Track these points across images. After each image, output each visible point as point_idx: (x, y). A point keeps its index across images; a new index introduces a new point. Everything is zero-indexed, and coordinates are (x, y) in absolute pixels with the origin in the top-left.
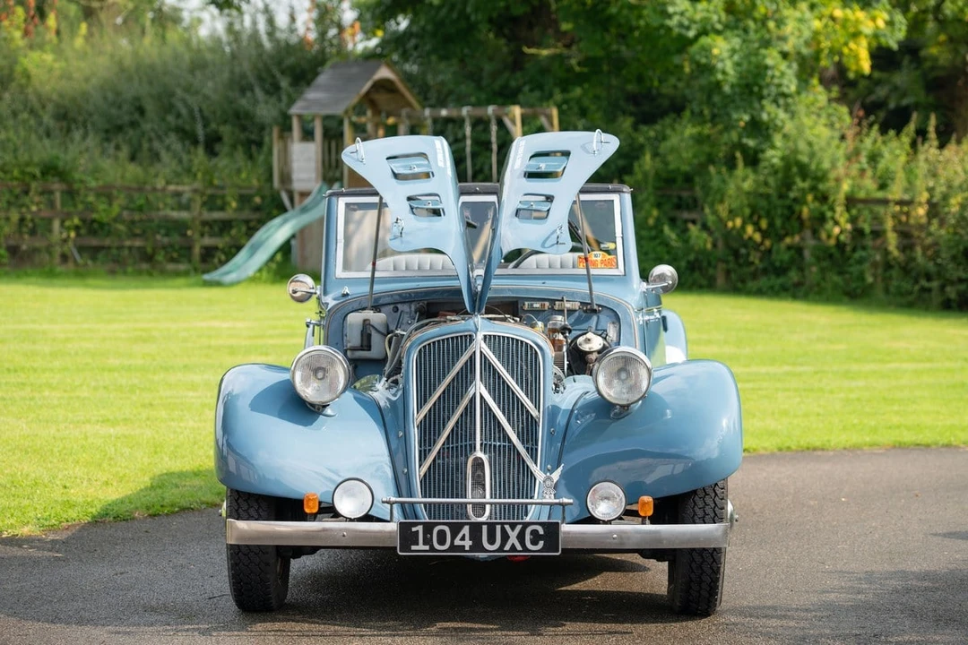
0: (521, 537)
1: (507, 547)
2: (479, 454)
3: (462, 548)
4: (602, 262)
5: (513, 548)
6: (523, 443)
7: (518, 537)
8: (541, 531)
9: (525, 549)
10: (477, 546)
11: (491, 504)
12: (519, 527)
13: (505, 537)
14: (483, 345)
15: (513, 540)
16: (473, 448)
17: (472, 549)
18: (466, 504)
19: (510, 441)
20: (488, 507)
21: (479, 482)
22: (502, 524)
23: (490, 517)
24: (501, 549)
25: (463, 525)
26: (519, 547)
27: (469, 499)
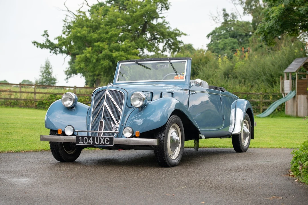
0: (104, 141)
1: (101, 144)
2: (102, 120)
3: (90, 143)
5: (102, 144)
8: (109, 139)
12: (104, 138)
13: (100, 141)
15: (102, 141)
17: (93, 143)
22: (100, 137)
24: (99, 144)
26: (104, 144)
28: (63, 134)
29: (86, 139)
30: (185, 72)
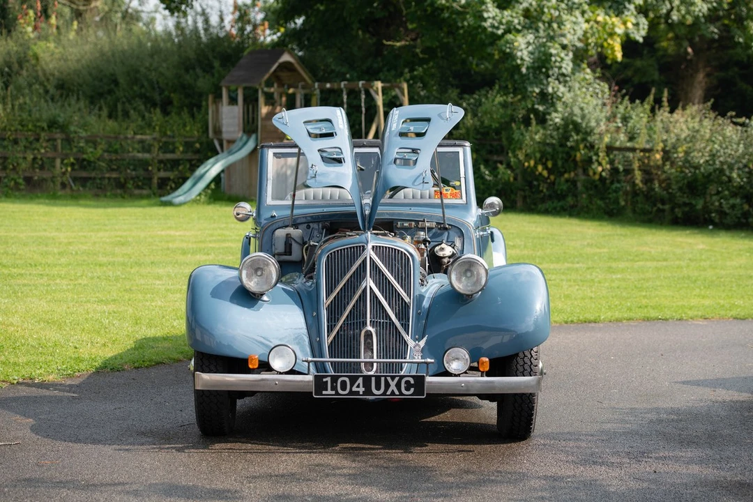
0: (398, 385)
1: (389, 393)
2: (369, 328)
4: (451, 194)
5: (393, 394)
6: (399, 321)
7: (396, 386)
8: (412, 382)
9: (401, 394)
10: (368, 391)
11: (377, 362)
13: (387, 385)
14: (372, 253)
16: (365, 324)
17: (365, 393)
18: (360, 363)
19: (390, 319)
20: (375, 365)
21: (369, 347)
23: (376, 372)
24: (384, 394)
25: (358, 377)
26: (397, 393)
27: (362, 359)
28: (265, 366)
29: (344, 383)
30: (463, 180)
